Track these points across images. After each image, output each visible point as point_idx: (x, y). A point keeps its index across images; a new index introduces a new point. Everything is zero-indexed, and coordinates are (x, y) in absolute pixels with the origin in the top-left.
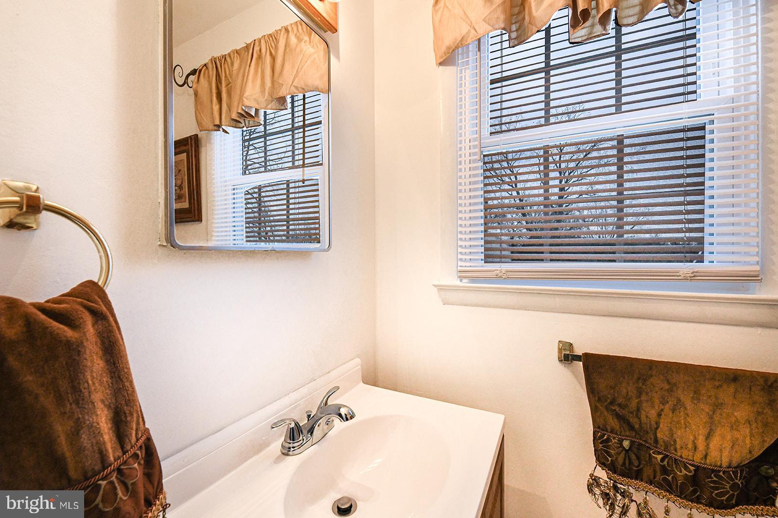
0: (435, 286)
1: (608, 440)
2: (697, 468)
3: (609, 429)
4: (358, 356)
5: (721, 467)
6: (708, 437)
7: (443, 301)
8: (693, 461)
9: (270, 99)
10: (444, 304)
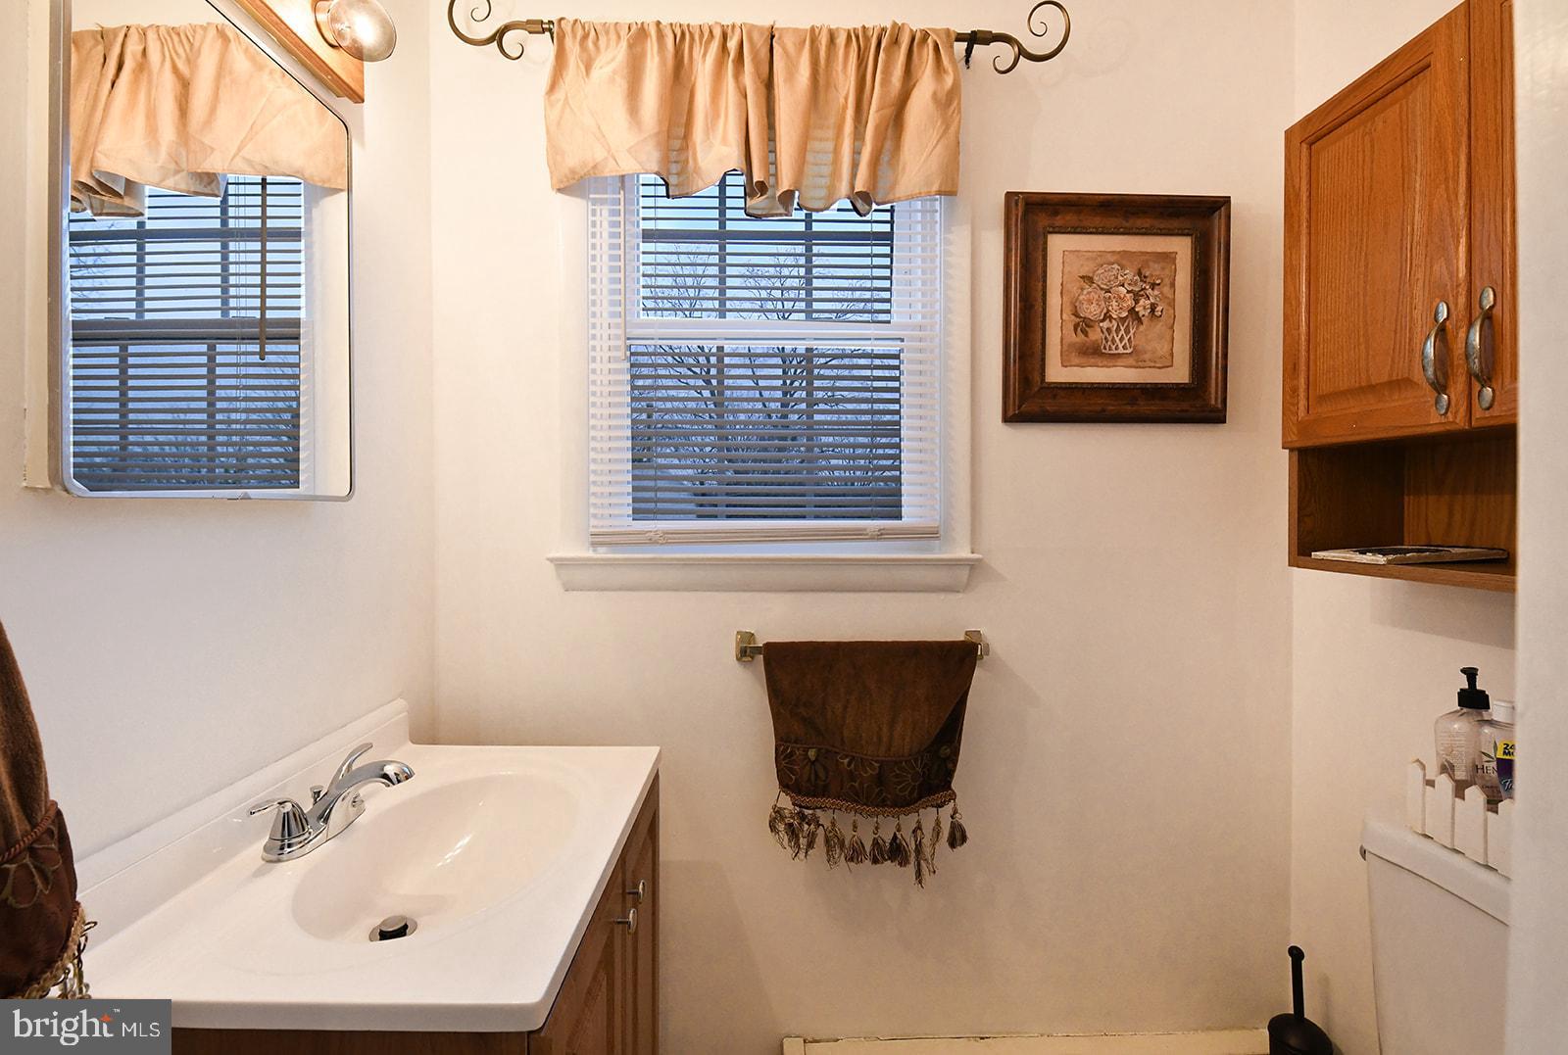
0: (551, 560)
1: (791, 754)
2: (882, 763)
3: (793, 737)
4: (400, 695)
5: (903, 756)
6: (892, 724)
7: (564, 585)
8: (878, 756)
9: (173, 166)
10: (567, 590)
